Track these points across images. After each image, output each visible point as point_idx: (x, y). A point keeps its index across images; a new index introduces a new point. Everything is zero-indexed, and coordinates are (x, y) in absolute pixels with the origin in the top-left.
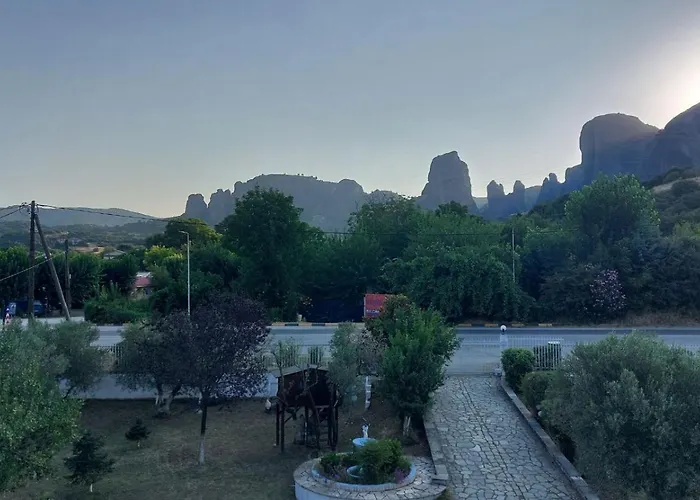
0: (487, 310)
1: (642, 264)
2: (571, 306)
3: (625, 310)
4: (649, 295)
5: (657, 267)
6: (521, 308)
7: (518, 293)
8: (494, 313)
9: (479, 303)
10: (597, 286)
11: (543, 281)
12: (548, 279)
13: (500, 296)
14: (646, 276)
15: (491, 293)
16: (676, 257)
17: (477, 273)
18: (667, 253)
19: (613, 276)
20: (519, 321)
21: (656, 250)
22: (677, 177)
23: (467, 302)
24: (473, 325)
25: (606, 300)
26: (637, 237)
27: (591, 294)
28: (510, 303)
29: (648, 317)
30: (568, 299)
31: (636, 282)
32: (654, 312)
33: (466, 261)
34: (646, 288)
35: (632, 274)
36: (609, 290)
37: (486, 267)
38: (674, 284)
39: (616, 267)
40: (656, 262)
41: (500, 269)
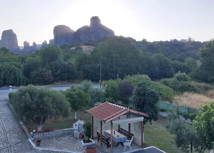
0: (12, 82)
1: (58, 68)
2: (39, 80)
3: (54, 81)
4: (60, 77)
5: (62, 70)
6: (23, 81)
7: (22, 77)
8: (14, 83)
9: (9, 80)
10: (46, 74)
11: (31, 73)
12: (32, 73)
13: (16, 78)
14: (59, 72)
15: (13, 77)
16: (67, 67)
17: (8, 71)
18: (65, 66)
19: (50, 71)
20: (23, 85)
21: (62, 65)
22: (77, 46)
23: (5, 79)
24: (7, 87)
25: (48, 78)
26: (57, 61)
27: (44, 77)
28: (19, 80)
29: (59, 83)
30: (38, 78)
31: (56, 74)
32: (61, 81)
33: (4, 67)
34: (59, 75)
35: (55, 72)
36: (49, 76)
37: (11, 69)
38: (66, 74)
39: (51, 69)
40: (62, 68)
41: (16, 70)
